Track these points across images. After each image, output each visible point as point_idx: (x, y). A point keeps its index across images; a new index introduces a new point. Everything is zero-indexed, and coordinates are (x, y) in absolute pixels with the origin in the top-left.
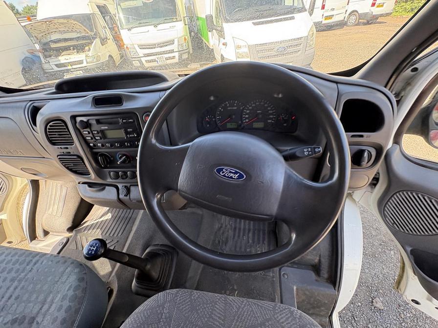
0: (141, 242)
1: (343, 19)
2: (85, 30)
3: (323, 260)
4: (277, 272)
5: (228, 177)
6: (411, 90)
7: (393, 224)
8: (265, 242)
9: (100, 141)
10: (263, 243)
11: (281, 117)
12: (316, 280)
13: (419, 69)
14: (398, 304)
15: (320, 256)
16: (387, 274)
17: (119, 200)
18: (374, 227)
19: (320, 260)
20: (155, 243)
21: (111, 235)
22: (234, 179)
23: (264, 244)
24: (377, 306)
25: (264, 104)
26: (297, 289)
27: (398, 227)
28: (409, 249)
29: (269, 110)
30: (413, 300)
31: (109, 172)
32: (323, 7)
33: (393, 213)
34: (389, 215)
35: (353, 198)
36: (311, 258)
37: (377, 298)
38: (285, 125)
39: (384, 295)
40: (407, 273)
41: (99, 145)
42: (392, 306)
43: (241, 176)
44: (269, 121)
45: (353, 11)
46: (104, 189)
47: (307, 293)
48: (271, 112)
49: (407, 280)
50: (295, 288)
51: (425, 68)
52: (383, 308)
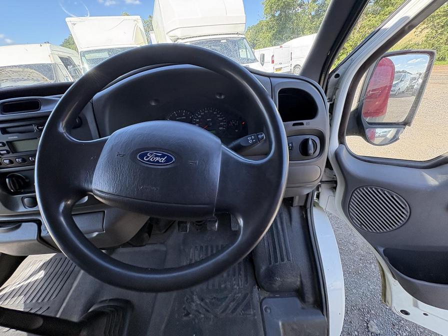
0: (82, 302)
1: (290, 70)
2: (43, 78)
3: (304, 281)
4: (258, 308)
5: (154, 162)
6: (339, 92)
7: (361, 225)
8: (241, 273)
9: (8, 155)
10: (239, 274)
11: (231, 123)
12: (303, 308)
13: (340, 75)
14: (392, 323)
15: (300, 276)
16: (374, 291)
17: (41, 239)
18: (351, 242)
19: (301, 282)
20: (102, 299)
21: (40, 301)
22: (161, 163)
23: (241, 275)
24: (373, 330)
25: (213, 112)
26: (283, 324)
27: (366, 228)
28: (382, 250)
29: (218, 117)
30: (402, 311)
31: (22, 199)
32: (273, 62)
33: (358, 214)
34: (355, 216)
35: (320, 207)
36: (293, 280)
37: (371, 321)
38: (237, 131)
39: (376, 316)
40: (388, 280)
41: (7, 161)
42: (387, 327)
43: (169, 160)
44: (221, 128)
45: (296, 65)
46: (18, 227)
47: (295, 327)
48: (221, 119)
49: (390, 288)
50: (280, 324)
51: (345, 73)
52: (379, 332)
